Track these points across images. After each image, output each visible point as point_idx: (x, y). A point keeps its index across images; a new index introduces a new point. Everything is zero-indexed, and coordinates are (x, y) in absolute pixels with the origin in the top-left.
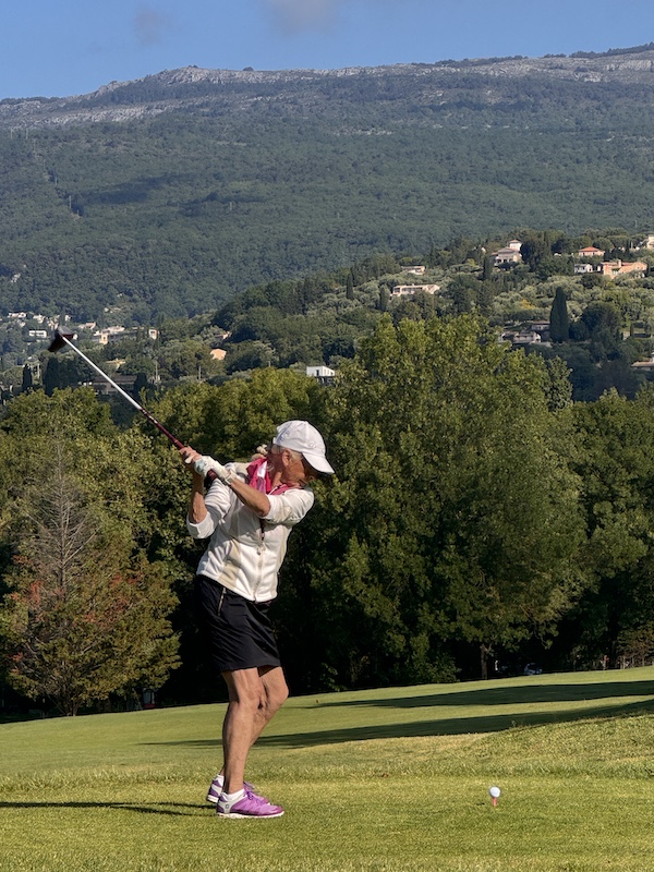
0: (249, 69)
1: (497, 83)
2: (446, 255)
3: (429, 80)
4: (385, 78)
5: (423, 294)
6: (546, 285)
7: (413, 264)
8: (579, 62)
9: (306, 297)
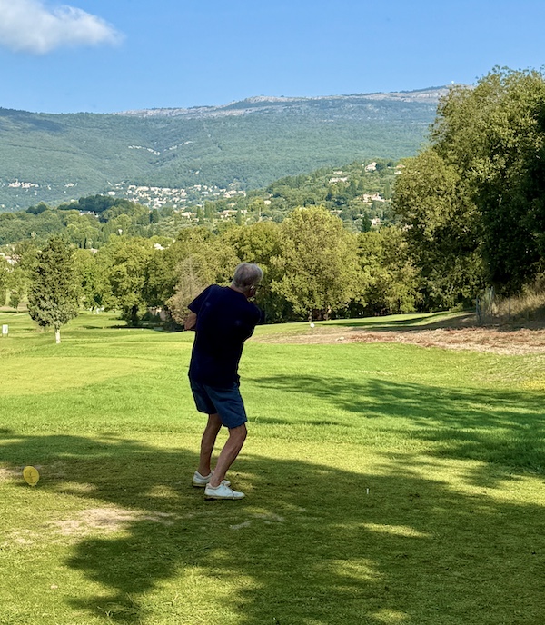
1: (372, 102)
2: (349, 167)
5: (341, 181)
7: (338, 170)
8: (402, 94)
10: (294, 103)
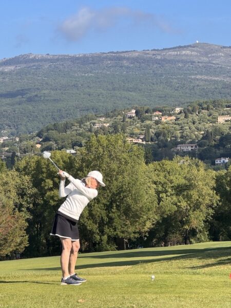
0: (48, 54)
1: (128, 59)
2: (111, 114)
3: (106, 58)
4: (92, 57)
5: (104, 127)
6: (143, 124)
7: (101, 117)
8: (153, 52)
9: (66, 127)
10: (58, 60)
